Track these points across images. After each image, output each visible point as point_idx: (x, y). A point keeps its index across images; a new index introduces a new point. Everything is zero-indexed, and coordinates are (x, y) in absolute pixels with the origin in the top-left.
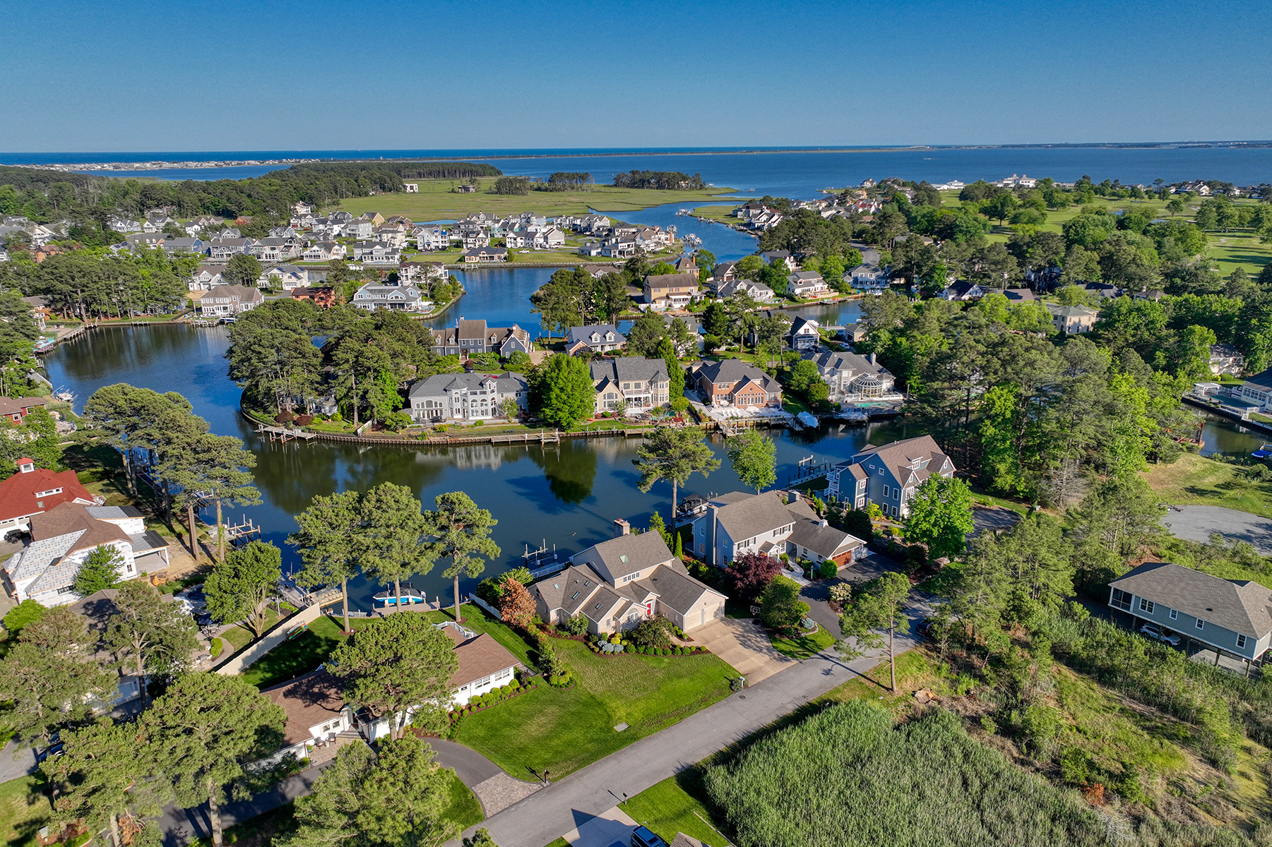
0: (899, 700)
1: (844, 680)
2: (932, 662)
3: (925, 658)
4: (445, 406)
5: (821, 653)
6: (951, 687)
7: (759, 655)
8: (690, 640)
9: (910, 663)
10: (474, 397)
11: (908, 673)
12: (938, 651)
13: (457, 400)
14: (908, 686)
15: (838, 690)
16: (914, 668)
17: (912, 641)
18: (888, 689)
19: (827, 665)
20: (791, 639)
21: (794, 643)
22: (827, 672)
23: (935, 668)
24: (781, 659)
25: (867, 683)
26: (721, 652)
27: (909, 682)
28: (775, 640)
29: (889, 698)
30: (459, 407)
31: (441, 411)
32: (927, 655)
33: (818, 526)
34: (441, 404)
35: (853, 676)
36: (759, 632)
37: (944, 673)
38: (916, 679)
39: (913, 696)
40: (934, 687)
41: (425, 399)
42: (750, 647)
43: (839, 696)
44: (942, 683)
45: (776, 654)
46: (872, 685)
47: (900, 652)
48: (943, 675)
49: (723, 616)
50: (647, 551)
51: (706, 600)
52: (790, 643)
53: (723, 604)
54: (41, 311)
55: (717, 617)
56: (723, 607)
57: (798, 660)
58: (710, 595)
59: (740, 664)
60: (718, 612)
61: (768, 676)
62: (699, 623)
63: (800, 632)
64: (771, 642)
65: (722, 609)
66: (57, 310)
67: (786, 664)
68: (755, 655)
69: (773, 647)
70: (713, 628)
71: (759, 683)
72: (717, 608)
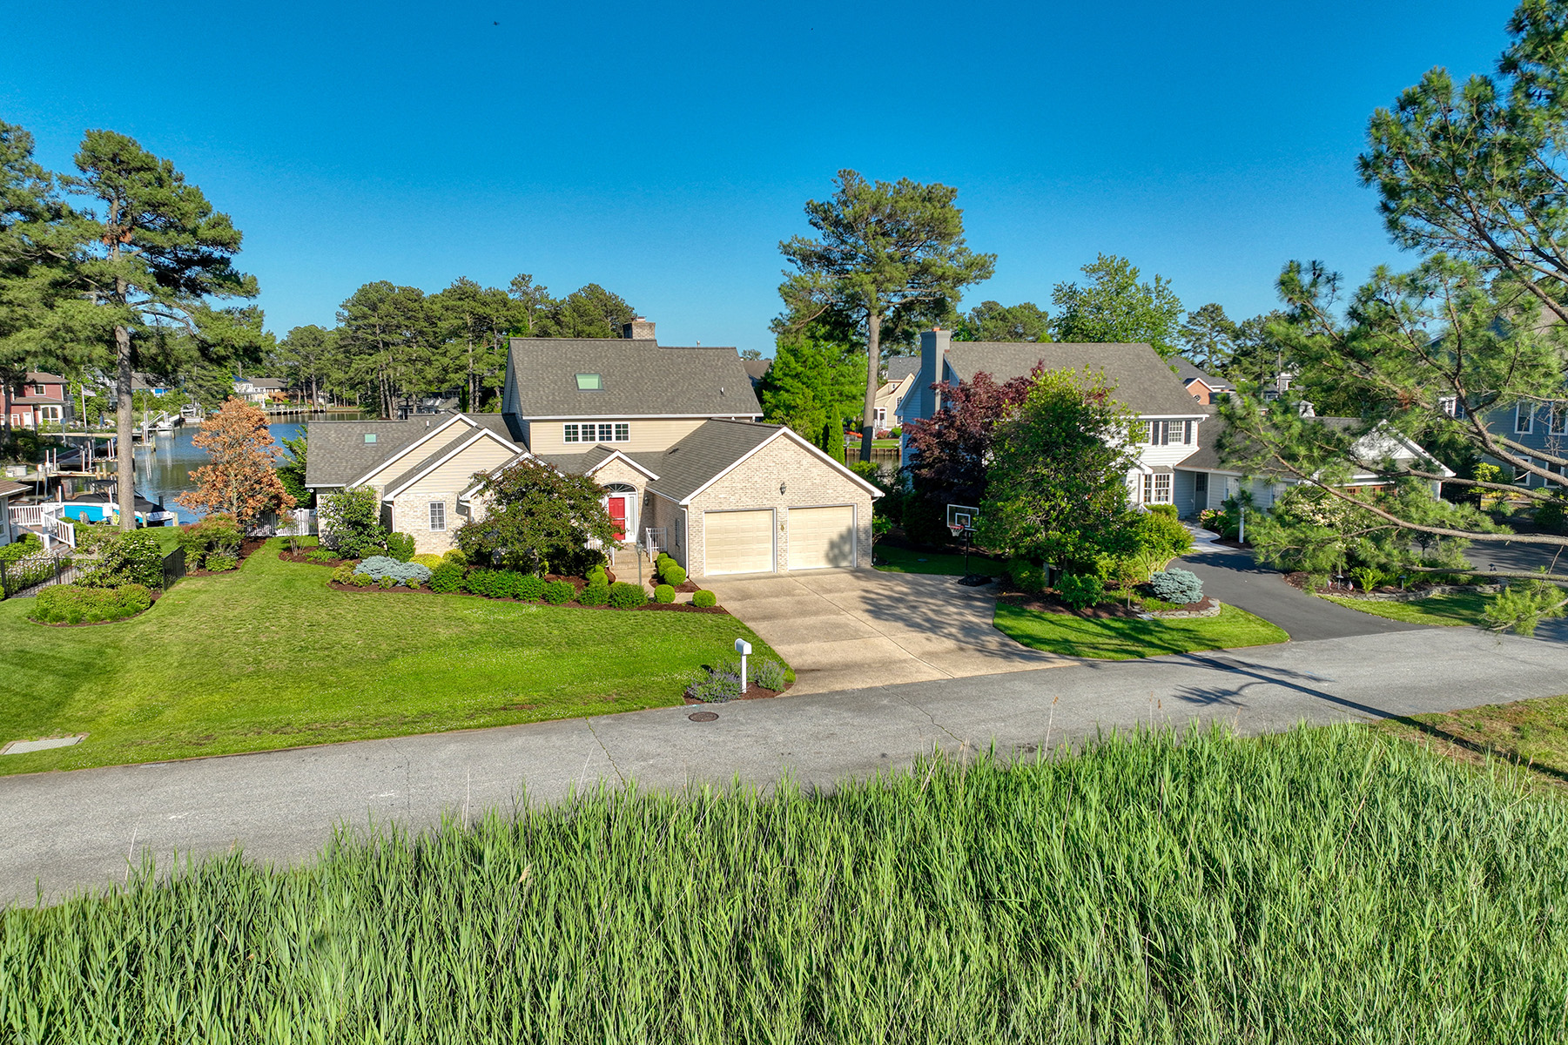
5: (1203, 653)
7: (917, 636)
8: (690, 588)
19: (1213, 679)
20: (1091, 619)
21: (1095, 629)
22: (1207, 697)
24: (1008, 654)
26: (766, 618)
28: (1017, 614)
36: (970, 598)
42: (899, 618)
45: (993, 641)
49: (867, 564)
50: (677, 381)
51: (785, 476)
52: (1076, 625)
53: (865, 515)
54: (273, 394)
55: (844, 564)
56: (866, 532)
57: (1082, 660)
58: (804, 462)
59: (809, 645)
60: (847, 548)
61: (898, 681)
62: (762, 564)
63: (1136, 609)
64: (996, 615)
65: (863, 536)
66: (294, 397)
67: (1017, 664)
68: (900, 635)
69: (995, 626)
70: (802, 579)
71: (842, 692)
72: (843, 529)
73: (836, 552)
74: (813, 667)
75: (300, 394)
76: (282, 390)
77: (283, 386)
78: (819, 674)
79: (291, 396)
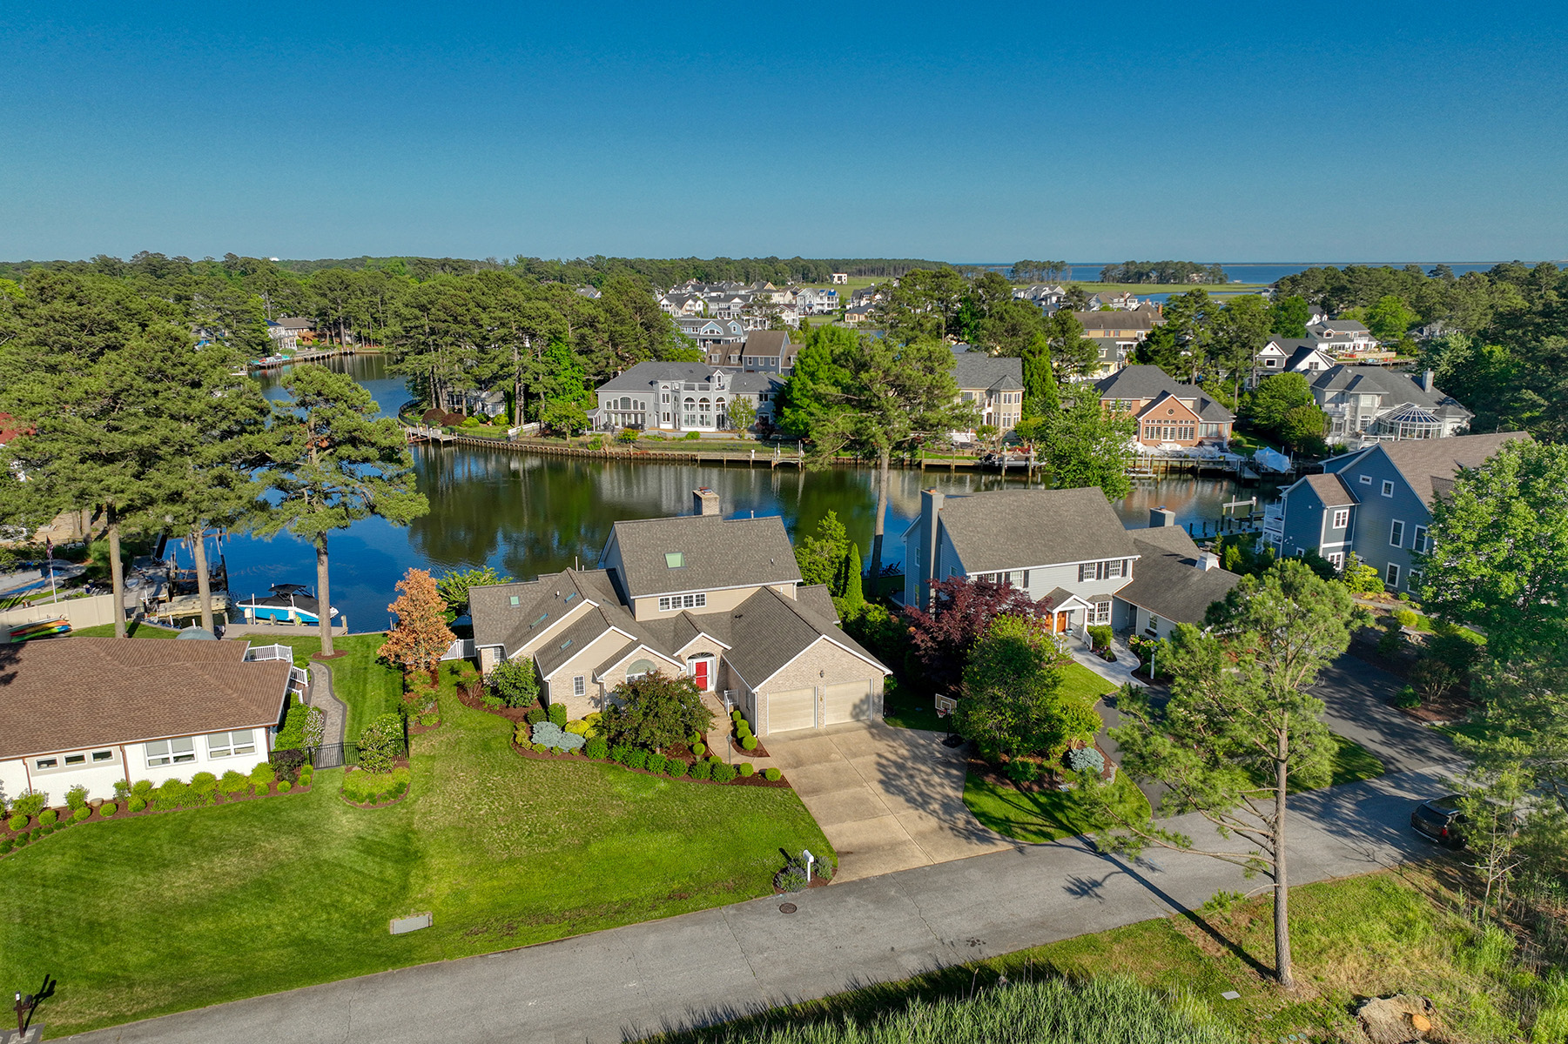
0: (1297, 1014)
1: (1125, 918)
2: (1451, 918)
3: (1427, 904)
4: (649, 409)
5: (1091, 835)
6: (1508, 1010)
7: (913, 813)
8: (760, 752)
9: (1372, 909)
10: (690, 394)
11: (1352, 936)
12: (1475, 888)
13: (666, 398)
14: (1343, 976)
15: (1090, 944)
16: (1381, 927)
17: (1395, 852)
18: (1263, 971)
19: (1090, 867)
20: (1026, 792)
21: (1027, 804)
22: (1083, 889)
23: (1458, 939)
24: (970, 835)
25: (1200, 939)
26: (815, 791)
27: (1350, 963)
28: (979, 787)
29: (1257, 997)
30: (669, 410)
31: (643, 414)
32: (1436, 895)
33: (1195, 569)
34: (643, 405)
35: (1162, 911)
36: (948, 764)
37: (1488, 958)
38: (1380, 959)
39: (1352, 1012)
40: (1442, 998)
41: (619, 396)
42: (901, 791)
43: (1087, 960)
44: (1475, 992)
45: (961, 819)
46: (1212, 948)
47: (1344, 874)
48: (1481, 964)
49: (879, 718)
50: (739, 553)
51: (823, 665)
52: (1016, 801)
53: (878, 687)
54: (303, 335)
55: (863, 718)
56: (879, 697)
57: (1014, 843)
58: (837, 655)
59: (845, 825)
60: (865, 707)
61: (901, 868)
62: (806, 724)
63: (1058, 779)
64: (966, 789)
65: (876, 701)
66: (322, 336)
67: (974, 846)
68: (903, 813)
69: (964, 801)
70: (835, 738)
71: (866, 880)
72: (862, 696)
73: (857, 712)
74: (849, 850)
75: (328, 333)
76: (311, 329)
77: (312, 325)
78: (852, 858)
79: (319, 335)
